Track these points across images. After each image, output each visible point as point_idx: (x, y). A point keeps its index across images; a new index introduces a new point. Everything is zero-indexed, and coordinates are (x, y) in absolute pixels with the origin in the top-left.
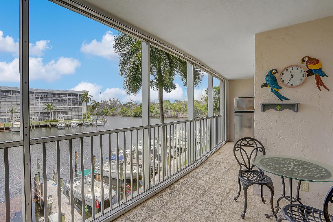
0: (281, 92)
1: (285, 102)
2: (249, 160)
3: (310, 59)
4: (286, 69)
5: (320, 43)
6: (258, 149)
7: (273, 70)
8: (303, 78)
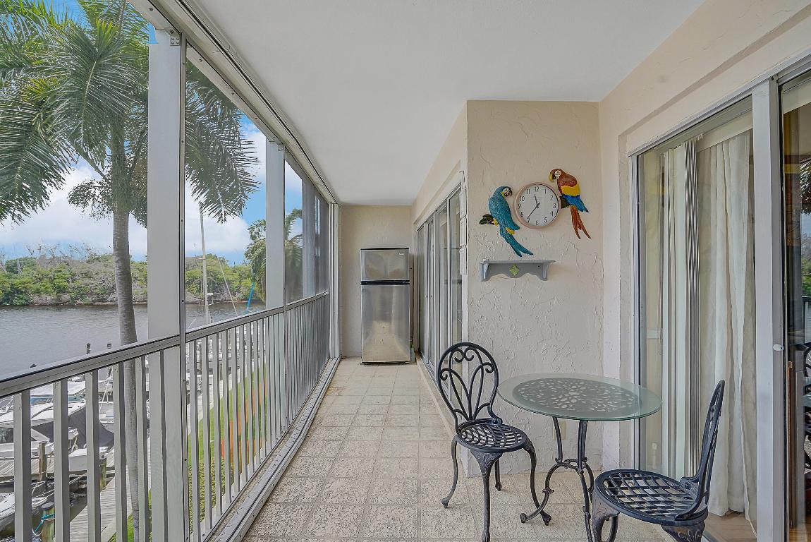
0: (518, 236)
1: (526, 258)
2: (469, 397)
3: (563, 175)
4: (527, 188)
5: (577, 147)
6: (485, 367)
7: (504, 188)
8: (555, 210)
